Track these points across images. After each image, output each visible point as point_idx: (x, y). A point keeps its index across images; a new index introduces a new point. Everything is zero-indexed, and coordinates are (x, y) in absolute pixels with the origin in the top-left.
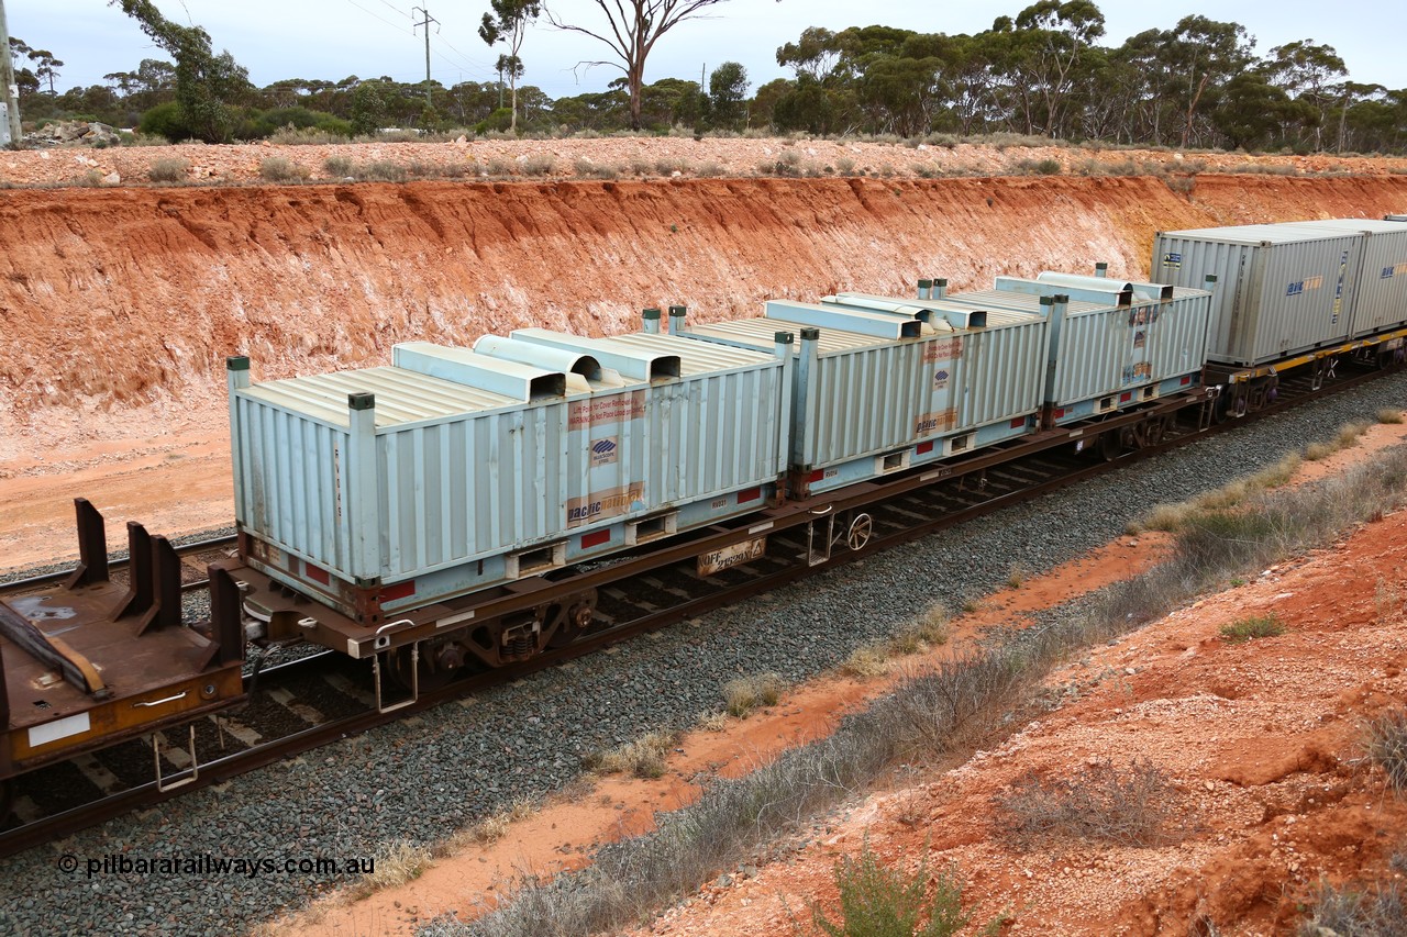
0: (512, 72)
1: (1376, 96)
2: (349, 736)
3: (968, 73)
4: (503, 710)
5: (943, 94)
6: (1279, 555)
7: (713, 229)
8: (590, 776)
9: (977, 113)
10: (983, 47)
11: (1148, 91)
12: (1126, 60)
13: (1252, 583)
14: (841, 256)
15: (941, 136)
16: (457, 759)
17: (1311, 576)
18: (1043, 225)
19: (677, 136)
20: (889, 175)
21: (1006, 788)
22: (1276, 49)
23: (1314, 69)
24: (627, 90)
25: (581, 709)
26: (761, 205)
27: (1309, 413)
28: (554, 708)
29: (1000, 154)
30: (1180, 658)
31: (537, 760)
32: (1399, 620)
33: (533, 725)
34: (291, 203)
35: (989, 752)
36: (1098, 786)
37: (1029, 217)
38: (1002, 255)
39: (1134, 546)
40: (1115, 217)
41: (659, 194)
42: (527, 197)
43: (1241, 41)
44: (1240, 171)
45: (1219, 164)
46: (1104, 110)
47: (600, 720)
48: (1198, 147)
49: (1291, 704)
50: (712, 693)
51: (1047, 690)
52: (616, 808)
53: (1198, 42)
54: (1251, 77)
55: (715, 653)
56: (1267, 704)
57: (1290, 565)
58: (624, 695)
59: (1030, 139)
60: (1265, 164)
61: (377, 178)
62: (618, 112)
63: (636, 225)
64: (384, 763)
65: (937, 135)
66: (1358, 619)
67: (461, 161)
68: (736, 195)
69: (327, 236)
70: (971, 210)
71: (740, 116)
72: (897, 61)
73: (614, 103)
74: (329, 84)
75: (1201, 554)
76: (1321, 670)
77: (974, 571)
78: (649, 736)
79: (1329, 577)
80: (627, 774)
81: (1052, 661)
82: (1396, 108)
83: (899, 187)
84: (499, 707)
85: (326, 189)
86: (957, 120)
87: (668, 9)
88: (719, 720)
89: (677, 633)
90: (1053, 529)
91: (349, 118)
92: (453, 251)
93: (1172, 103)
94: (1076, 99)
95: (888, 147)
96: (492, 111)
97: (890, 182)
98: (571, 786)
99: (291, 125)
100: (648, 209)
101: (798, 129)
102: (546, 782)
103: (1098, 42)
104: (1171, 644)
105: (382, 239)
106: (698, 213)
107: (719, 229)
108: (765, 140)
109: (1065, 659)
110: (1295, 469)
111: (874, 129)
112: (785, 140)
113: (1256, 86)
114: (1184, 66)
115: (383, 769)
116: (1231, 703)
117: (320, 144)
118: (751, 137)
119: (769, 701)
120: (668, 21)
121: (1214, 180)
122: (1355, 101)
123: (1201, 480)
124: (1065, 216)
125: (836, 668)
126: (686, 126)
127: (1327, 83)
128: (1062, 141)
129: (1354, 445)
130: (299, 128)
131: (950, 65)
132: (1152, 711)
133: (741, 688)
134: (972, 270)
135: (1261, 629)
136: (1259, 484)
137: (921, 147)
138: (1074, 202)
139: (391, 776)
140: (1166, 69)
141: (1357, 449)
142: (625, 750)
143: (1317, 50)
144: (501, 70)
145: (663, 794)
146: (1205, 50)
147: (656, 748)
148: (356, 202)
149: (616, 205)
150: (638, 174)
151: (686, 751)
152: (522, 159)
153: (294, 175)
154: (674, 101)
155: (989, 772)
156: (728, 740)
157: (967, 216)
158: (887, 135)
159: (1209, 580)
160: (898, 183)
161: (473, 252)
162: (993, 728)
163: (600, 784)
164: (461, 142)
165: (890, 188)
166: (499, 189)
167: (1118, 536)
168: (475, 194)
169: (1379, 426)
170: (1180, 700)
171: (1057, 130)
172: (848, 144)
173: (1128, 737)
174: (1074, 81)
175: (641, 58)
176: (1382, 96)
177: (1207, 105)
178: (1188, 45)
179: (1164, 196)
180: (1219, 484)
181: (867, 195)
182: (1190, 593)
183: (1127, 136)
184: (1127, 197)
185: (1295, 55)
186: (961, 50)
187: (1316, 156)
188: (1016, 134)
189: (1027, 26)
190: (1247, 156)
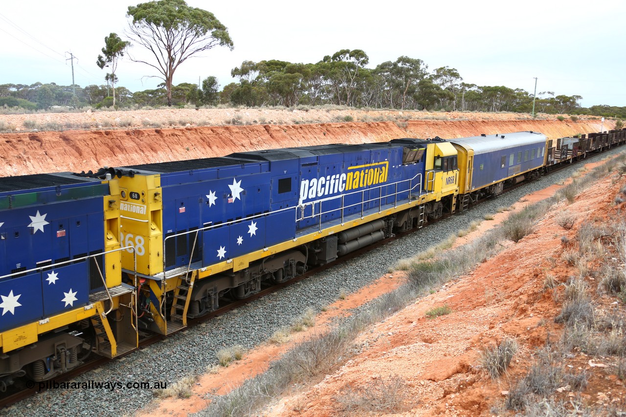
0: (113, 81)
1: (473, 89)
2: (40, 392)
3: (313, 79)
4: (115, 373)
5: (303, 88)
6: (449, 278)
7: (205, 149)
8: (157, 400)
9: (318, 96)
10: (319, 68)
11: (387, 86)
12: (378, 74)
13: (438, 291)
15: (303, 106)
16: (93, 398)
17: (460, 287)
19: (188, 108)
20: (281, 123)
21: (338, 392)
22: (436, 70)
23: (451, 78)
24: (165, 88)
25: (152, 369)
26: (226, 137)
27: (458, 217)
28: (139, 370)
29: (328, 114)
30: (410, 327)
31: (132, 395)
32: (494, 304)
33: (129, 378)
34: (7, 142)
35: (332, 376)
36: (377, 387)
37: (341, 139)
39: (391, 278)
41: (180, 134)
42: (120, 137)
43: (422, 67)
44: (425, 119)
45: (417, 116)
46: (370, 94)
47: (161, 373)
48: (408, 109)
49: (454, 344)
50: (212, 357)
51: (356, 345)
52: (170, 414)
53: (406, 66)
54: (426, 81)
55: (212, 338)
56: (445, 344)
57: (453, 283)
58: (172, 361)
59: (340, 107)
60: (435, 116)
61: (49, 129)
62: (162, 97)
63: (171, 148)
64: (57, 404)
65: (301, 106)
66: (479, 304)
67: (89, 121)
68: (215, 134)
69: (25, 157)
70: (317, 137)
71: (216, 99)
72: (283, 75)
73: (160, 94)
74: (26, 86)
75: (417, 280)
76: (465, 328)
77: (325, 293)
78: (184, 379)
79: (468, 287)
80: (174, 397)
81: (358, 331)
82: (481, 93)
83: (286, 128)
84: (113, 372)
85: (24, 135)
86: (309, 99)
87: (183, 53)
88: (216, 368)
89: (195, 330)
90: (358, 273)
91: (36, 102)
92: (86, 162)
93: (397, 91)
94: (359, 90)
95: (280, 111)
96: (104, 98)
97: (282, 126)
98: (149, 406)
99: (6, 105)
100: (176, 140)
101: (242, 104)
102: (137, 405)
103: (367, 67)
104: (406, 321)
105: (52, 157)
106: (198, 142)
107: (208, 148)
108: (227, 109)
109: (364, 330)
110: (454, 241)
111: (275, 104)
112: (236, 109)
113: (429, 84)
114: (401, 77)
115: (56, 407)
116: (430, 345)
117: (21, 114)
118: (220, 108)
119: (238, 358)
120: (182, 58)
121: (415, 122)
122: (466, 90)
123: (417, 248)
124: (356, 139)
125: (266, 340)
126: (192, 103)
127: (456, 83)
128: (353, 107)
129: (476, 230)
130: (11, 106)
131: (306, 76)
132: (398, 352)
133: (225, 353)
135: (442, 313)
136: (441, 248)
137: (294, 111)
138: (360, 133)
139: (61, 410)
140: (394, 77)
141: (477, 231)
142: (173, 386)
143: (450, 71)
144: (107, 80)
145: (191, 405)
146: (408, 70)
147: (187, 384)
148: (39, 141)
149: (161, 139)
150: (171, 125)
151: (201, 384)
152: (118, 120)
153: (8, 128)
154: (187, 93)
155: (331, 384)
156: (220, 378)
157: (315, 140)
158: (280, 106)
159: (422, 291)
160: (285, 126)
161: (96, 162)
162: (333, 364)
163: (162, 403)
164: (89, 112)
165: (282, 129)
166: (107, 133)
167: (385, 274)
168: (96, 136)
169: (485, 221)
170: (410, 346)
171: (351, 103)
172: (263, 110)
173: (389, 364)
174: (357, 82)
175: (171, 75)
176: (476, 89)
177: (411, 92)
178: (402, 68)
179: (395, 129)
180: (424, 249)
181: (272, 132)
182: (414, 297)
183: (380, 105)
184: (381, 130)
185: (443, 72)
186: (310, 70)
187: (454, 112)
188: (334, 105)
189: (337, 60)
190: (428, 112)
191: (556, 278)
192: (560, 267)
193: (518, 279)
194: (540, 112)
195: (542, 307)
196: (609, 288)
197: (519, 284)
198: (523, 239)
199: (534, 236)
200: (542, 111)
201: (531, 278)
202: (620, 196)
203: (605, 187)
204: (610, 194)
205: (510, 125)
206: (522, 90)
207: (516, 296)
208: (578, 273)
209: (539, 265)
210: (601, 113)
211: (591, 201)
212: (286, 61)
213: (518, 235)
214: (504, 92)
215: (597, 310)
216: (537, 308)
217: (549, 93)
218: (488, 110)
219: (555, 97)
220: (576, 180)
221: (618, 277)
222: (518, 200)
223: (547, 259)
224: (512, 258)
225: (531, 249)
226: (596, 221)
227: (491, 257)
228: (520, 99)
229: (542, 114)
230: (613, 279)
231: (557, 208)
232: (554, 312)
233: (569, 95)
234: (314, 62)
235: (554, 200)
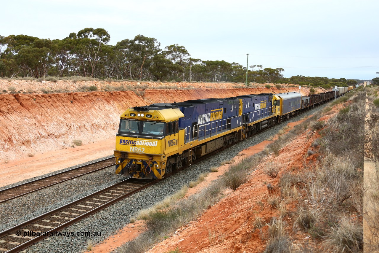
1: (199, 63)
3: (60, 53)
5: (51, 61)
6: (180, 225)
9: (65, 69)
10: (66, 44)
11: (127, 60)
12: (118, 50)
13: (171, 237)
14: (12, 125)
15: (51, 77)
17: (190, 231)
18: (93, 110)
20: (30, 92)
22: (167, 47)
23: (180, 54)
27: (189, 171)
29: (74, 84)
32: (217, 244)
37: (87, 107)
38: (78, 121)
39: (133, 227)
40: (118, 106)
43: (156, 44)
44: (159, 88)
45: (153, 86)
46: (112, 67)
48: (146, 80)
53: (142, 44)
54: (160, 56)
57: (184, 228)
59: (86, 78)
60: (167, 85)
65: (49, 77)
66: (205, 246)
70: (64, 105)
72: (31, 48)
75: (154, 228)
79: (196, 231)
82: (205, 67)
83: (35, 97)
86: (57, 70)
93: (135, 65)
94: (102, 63)
95: (29, 82)
97: (31, 95)
110: (186, 191)
111: (24, 75)
113: (162, 59)
114: (138, 52)
121: (151, 91)
122: (193, 64)
123: (155, 199)
124: (100, 106)
127: (184, 58)
128: (97, 79)
129: (204, 181)
131: (53, 50)
134: (67, 128)
136: (175, 198)
137: (43, 82)
138: (104, 101)
140: (132, 53)
141: (205, 182)
143: (179, 48)
146: (144, 47)
157: (63, 107)
158: (29, 77)
159: (158, 237)
160: (35, 96)
165: (32, 97)
167: (127, 224)
169: (211, 173)
171: (96, 75)
172: (13, 81)
174: (100, 57)
176: (201, 63)
177: (147, 65)
178: (138, 45)
179: (135, 97)
180: (161, 200)
181: (22, 101)
182: (152, 243)
183: (121, 76)
184: (122, 98)
185: (173, 49)
186: (57, 45)
187: (183, 83)
188: (80, 76)
189: (82, 37)
190: (161, 83)
191: (263, 219)
192: (266, 210)
193: (236, 221)
194: (252, 81)
195: (252, 245)
196: (302, 225)
197: (236, 226)
198: (240, 187)
199: (248, 184)
200: (253, 81)
201: (245, 220)
202: (311, 149)
203: (302, 141)
204: (306, 147)
205: (228, 93)
206: (238, 64)
207: (233, 237)
208: (279, 214)
209: (252, 209)
210: (299, 82)
211: (292, 153)
212: (34, 36)
213: (235, 184)
214: (224, 65)
215: (293, 245)
216: (248, 246)
217: (258, 66)
218: (211, 81)
219: (263, 69)
220: (281, 136)
221: (308, 216)
222: (237, 154)
223: (258, 204)
224: (231, 203)
225: (245, 195)
226: (293, 170)
227: (214, 203)
228: (236, 71)
229: (253, 83)
230: (305, 218)
231: (266, 160)
232: (261, 249)
233: (274, 68)
234: (61, 39)
235: (265, 153)
